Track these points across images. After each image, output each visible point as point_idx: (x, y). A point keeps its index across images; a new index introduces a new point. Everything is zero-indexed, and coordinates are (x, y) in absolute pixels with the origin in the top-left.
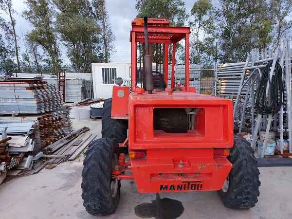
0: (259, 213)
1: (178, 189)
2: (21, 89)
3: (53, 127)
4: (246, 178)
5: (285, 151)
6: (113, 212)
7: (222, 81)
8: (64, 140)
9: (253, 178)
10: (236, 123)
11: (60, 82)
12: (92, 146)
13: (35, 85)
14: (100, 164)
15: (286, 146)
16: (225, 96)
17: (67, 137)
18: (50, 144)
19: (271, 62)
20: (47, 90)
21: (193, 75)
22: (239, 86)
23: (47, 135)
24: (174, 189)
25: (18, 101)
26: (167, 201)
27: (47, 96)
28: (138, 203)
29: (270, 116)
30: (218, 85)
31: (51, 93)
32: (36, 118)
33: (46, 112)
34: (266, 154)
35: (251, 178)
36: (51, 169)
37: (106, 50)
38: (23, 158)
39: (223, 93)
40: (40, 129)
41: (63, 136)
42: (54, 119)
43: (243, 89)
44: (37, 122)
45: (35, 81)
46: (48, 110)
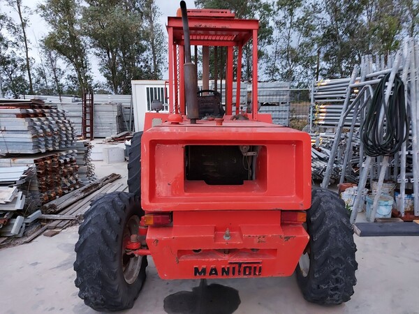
0: (357, 310)
1: (223, 274)
2: (9, 117)
3: (60, 173)
4: (334, 257)
5: (408, 212)
6: (129, 306)
7: (322, 106)
8: (78, 193)
9: (345, 257)
10: (337, 169)
11: (85, 108)
12: (95, 205)
13: (31, 111)
14: (103, 233)
15: (410, 204)
16: (325, 129)
17: (82, 188)
18: (55, 199)
19: (388, 75)
20: (50, 118)
21: (278, 97)
22: (340, 113)
23: (49, 186)
24: (216, 273)
25: (5, 134)
26: (217, 288)
27: (50, 127)
28: (171, 291)
29: (385, 159)
30: (314, 112)
31: (57, 122)
32: (31, 160)
33: (48, 152)
34: (378, 216)
35: (342, 257)
36: (52, 236)
37: (155, 62)
38: (9, 220)
39: (323, 125)
40: (38, 177)
41: (78, 187)
42: (62, 161)
43: (347, 118)
44: (34, 166)
45: (32, 105)
46: (51, 149)
